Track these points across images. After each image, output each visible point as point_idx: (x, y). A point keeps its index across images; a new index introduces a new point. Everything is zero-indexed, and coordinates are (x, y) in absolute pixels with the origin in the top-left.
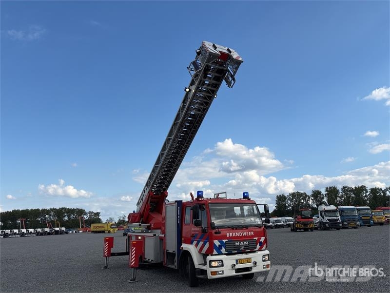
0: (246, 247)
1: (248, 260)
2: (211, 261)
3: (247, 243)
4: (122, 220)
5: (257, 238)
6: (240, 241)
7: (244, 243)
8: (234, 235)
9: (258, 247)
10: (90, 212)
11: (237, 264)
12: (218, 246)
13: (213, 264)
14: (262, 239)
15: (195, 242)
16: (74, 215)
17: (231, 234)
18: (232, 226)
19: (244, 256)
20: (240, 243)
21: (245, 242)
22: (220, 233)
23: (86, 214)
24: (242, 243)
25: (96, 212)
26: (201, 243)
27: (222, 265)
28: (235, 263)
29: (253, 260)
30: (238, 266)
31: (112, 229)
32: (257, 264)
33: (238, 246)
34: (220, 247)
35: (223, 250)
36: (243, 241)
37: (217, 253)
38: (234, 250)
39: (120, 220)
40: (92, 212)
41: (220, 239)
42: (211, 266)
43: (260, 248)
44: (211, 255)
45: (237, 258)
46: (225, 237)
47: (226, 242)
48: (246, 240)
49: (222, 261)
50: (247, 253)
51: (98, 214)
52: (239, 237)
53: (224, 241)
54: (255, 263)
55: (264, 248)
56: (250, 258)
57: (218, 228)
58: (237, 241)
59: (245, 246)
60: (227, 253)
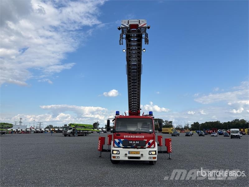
0: (137, 145)
1: (138, 153)
2: (113, 150)
3: (138, 142)
4: (186, 127)
5: (146, 140)
7: (135, 142)
8: (129, 137)
9: (147, 145)
10: (166, 121)
11: (129, 154)
12: (117, 142)
13: (114, 152)
14: (151, 141)
16: (157, 122)
17: (127, 136)
19: (136, 150)
20: (133, 142)
22: (120, 135)
23: (163, 122)
25: (170, 121)
27: (119, 154)
28: (127, 153)
29: (141, 153)
31: (173, 132)
32: (143, 156)
34: (119, 143)
35: (121, 145)
37: (117, 147)
39: (185, 126)
40: (167, 121)
41: (119, 139)
43: (149, 146)
46: (123, 138)
47: (123, 140)
49: (119, 151)
50: (138, 148)
51: (171, 122)
52: (133, 138)
53: (122, 140)
56: (139, 152)
57: (118, 133)
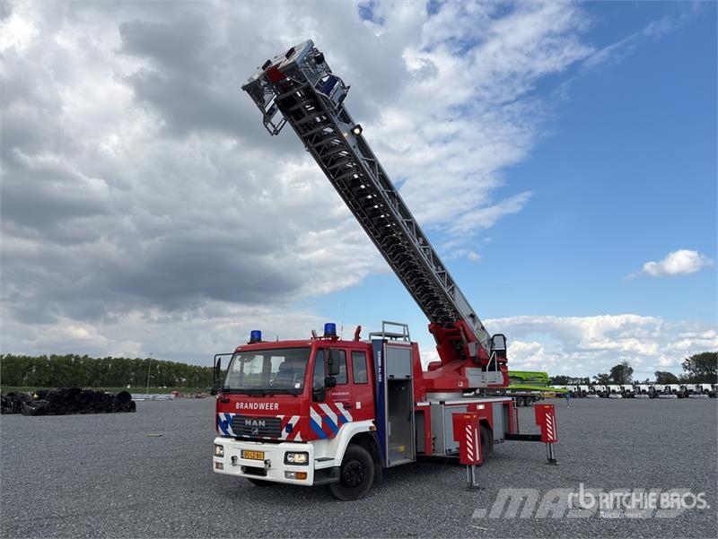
0: (262, 431)
1: (259, 456)
5: (282, 417)
6: (252, 419)
8: (246, 406)
9: (284, 433)
13: (217, 450)
14: (294, 420)
17: (242, 405)
20: (252, 422)
21: (260, 422)
24: (255, 422)
33: (250, 427)
34: (226, 424)
35: (230, 430)
36: (258, 419)
38: (245, 433)
41: (227, 412)
43: (288, 437)
45: (245, 448)
46: (234, 409)
47: (233, 417)
48: (262, 418)
52: (252, 411)
55: (296, 439)
56: (264, 452)
58: (248, 418)
59: (261, 428)
60: (235, 435)
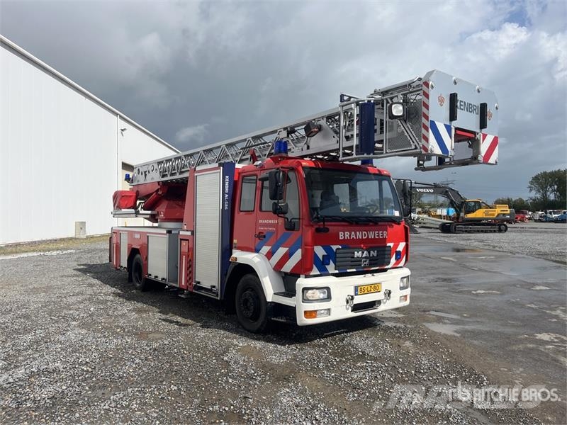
1: (376, 288)
2: (305, 289)
3: (375, 254)
6: (363, 250)
7: (369, 253)
8: (353, 236)
11: (356, 295)
12: (321, 258)
14: (401, 247)
15: (266, 249)
17: (347, 235)
18: (349, 218)
19: (368, 279)
20: (363, 253)
21: (372, 252)
22: (327, 231)
24: (366, 252)
26: (282, 251)
27: (329, 298)
28: (353, 294)
29: (384, 288)
30: (359, 300)
32: (391, 295)
33: (359, 260)
36: (369, 250)
37: (318, 273)
38: (352, 267)
42: (305, 300)
43: (395, 264)
44: (306, 277)
45: (357, 284)
47: (337, 249)
48: (373, 248)
49: (328, 289)
52: (362, 241)
53: (334, 247)
54: (389, 293)
55: (402, 264)
57: (323, 221)
59: (372, 259)
60: (337, 272)
